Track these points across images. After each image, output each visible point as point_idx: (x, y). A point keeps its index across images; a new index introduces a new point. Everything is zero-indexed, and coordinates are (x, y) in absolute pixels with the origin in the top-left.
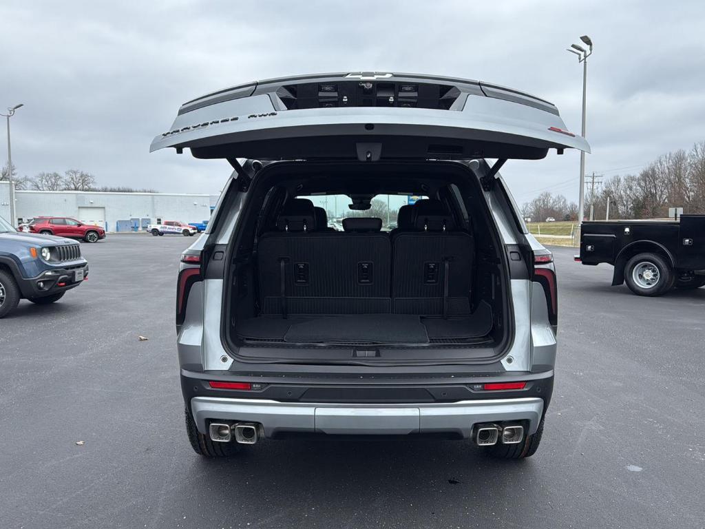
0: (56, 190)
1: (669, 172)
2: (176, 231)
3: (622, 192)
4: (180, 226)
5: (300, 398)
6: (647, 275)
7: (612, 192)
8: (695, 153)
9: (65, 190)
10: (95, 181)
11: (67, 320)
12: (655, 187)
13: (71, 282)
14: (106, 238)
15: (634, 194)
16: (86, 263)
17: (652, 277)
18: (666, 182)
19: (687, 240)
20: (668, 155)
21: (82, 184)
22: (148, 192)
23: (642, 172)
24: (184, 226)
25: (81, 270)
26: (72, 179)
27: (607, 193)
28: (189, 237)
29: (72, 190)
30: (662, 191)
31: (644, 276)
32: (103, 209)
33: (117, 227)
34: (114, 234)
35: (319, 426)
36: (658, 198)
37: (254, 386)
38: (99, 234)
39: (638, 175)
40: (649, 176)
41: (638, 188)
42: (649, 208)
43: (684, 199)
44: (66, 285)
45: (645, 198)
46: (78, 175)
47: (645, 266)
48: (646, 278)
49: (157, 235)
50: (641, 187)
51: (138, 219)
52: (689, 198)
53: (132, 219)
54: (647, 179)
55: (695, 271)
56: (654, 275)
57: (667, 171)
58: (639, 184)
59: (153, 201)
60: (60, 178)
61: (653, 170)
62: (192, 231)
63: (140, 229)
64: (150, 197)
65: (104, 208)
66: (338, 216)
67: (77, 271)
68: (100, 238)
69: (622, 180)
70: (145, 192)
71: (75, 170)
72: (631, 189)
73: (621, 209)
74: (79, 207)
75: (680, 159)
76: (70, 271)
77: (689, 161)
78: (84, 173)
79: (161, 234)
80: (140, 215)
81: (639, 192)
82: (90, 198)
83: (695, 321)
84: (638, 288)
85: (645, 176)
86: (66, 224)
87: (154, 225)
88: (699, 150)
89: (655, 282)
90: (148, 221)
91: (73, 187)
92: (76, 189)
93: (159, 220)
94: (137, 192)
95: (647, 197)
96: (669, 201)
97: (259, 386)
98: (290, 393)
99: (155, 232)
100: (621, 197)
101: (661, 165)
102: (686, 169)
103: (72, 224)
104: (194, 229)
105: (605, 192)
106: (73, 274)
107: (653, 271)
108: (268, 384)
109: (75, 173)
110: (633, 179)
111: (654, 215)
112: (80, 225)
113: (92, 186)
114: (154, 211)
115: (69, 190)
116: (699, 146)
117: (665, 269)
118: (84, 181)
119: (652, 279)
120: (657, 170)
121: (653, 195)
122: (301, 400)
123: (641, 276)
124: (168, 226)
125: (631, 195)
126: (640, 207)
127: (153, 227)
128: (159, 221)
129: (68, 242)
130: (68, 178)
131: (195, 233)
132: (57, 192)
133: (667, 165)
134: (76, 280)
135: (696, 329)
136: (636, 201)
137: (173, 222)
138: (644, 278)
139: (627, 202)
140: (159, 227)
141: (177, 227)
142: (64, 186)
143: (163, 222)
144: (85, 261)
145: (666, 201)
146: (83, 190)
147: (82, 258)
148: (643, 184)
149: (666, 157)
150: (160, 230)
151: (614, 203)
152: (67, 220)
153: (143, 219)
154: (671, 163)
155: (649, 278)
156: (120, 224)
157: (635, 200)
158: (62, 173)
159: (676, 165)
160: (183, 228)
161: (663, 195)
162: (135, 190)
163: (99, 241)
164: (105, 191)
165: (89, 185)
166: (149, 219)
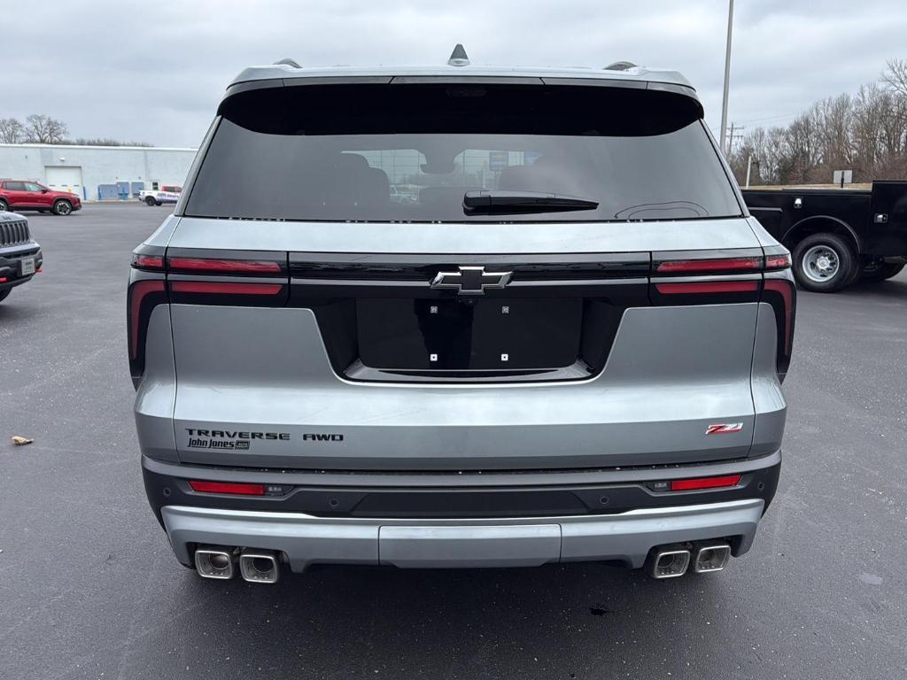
0: (15, 142)
1: (827, 123)
3: (766, 149)
5: (353, 509)
6: (823, 264)
7: (753, 150)
8: (861, 99)
9: (27, 142)
10: (67, 130)
11: (11, 332)
12: (808, 142)
13: (16, 277)
14: (82, 209)
15: (781, 153)
16: (38, 248)
17: (828, 266)
18: (822, 137)
19: (881, 216)
20: (827, 101)
21: (50, 134)
22: (139, 146)
23: (792, 122)
25: (31, 259)
26: (36, 127)
27: (747, 152)
29: (37, 142)
30: (816, 149)
31: (818, 264)
32: (77, 171)
33: (99, 194)
34: (96, 203)
35: (386, 556)
36: (811, 159)
37: (270, 489)
38: (72, 204)
39: (787, 128)
40: (801, 129)
41: (787, 144)
42: (799, 170)
43: (844, 159)
44: (7, 281)
45: (794, 158)
46: (44, 122)
47: (820, 252)
48: (821, 267)
49: (152, 205)
50: (790, 143)
51: (128, 183)
52: (850, 157)
53: (118, 183)
54: (799, 132)
55: (886, 258)
56: (831, 264)
57: (824, 122)
58: (788, 139)
59: (146, 157)
60: (20, 126)
61: (807, 121)
63: (130, 196)
64: (142, 152)
65: (80, 167)
66: (397, 181)
67: (24, 260)
68: (74, 209)
69: (766, 133)
70: (135, 145)
71: (40, 114)
72: (777, 146)
73: (763, 172)
74: (46, 167)
75: (843, 105)
76: (14, 260)
77: (853, 109)
78: (52, 120)
79: (159, 203)
80: (129, 178)
81: (786, 149)
82: (61, 154)
83: (896, 330)
84: (809, 282)
85: (796, 128)
86: (25, 190)
87: (149, 192)
88: (866, 94)
89: (833, 272)
90: (141, 186)
91: (37, 138)
92: (42, 141)
93: (155, 184)
94: (124, 145)
95: (798, 156)
96: (825, 161)
97: (280, 489)
98: (334, 503)
99: (150, 201)
100: (764, 156)
101: (818, 114)
102: (848, 120)
103: (34, 190)
105: (744, 149)
106: (19, 264)
107: (830, 259)
108: (296, 486)
109: (40, 118)
110: (780, 132)
111: (806, 180)
112: (44, 192)
113: (64, 138)
114: (148, 171)
115: (32, 142)
116: (866, 88)
117: (846, 255)
118: (52, 131)
119: (828, 269)
120: (812, 121)
121: (806, 155)
122: (354, 514)
123: (813, 265)
124: (167, 193)
125: (777, 153)
126: (787, 170)
127: (147, 194)
128: (155, 186)
129: (9, 218)
130: (30, 126)
132: (16, 145)
133: (825, 113)
134: (24, 274)
135: (898, 340)
136: (783, 161)
137: (174, 188)
138: (817, 268)
139: (771, 164)
140: (155, 194)
142: (25, 138)
143: (160, 187)
144: (36, 245)
145: (821, 161)
146: (51, 143)
147: (32, 240)
148: (792, 139)
149: (824, 103)
150: (157, 197)
151: (756, 164)
152: (26, 185)
153: (133, 183)
154: (830, 112)
155: (824, 268)
156: (101, 189)
157: (781, 161)
158: (22, 120)
159: (836, 115)
161: (817, 155)
162: (122, 143)
163: (73, 213)
164: (82, 144)
165: (59, 136)
166: (142, 184)
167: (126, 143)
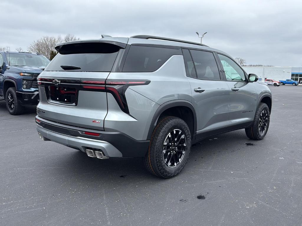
2: (271, 84)
4: (273, 82)
10: (246, 62)
24: (275, 81)
28: (277, 87)
46: (239, 60)
62: (278, 84)
64: (263, 68)
71: (238, 58)
78: (242, 59)
104: (279, 83)
113: (245, 64)
114: (264, 74)
118: (241, 62)
131: (279, 85)
137: (270, 80)
141: (271, 82)
160: (274, 83)
165: (243, 64)
166: (261, 78)
167: (265, 66)
